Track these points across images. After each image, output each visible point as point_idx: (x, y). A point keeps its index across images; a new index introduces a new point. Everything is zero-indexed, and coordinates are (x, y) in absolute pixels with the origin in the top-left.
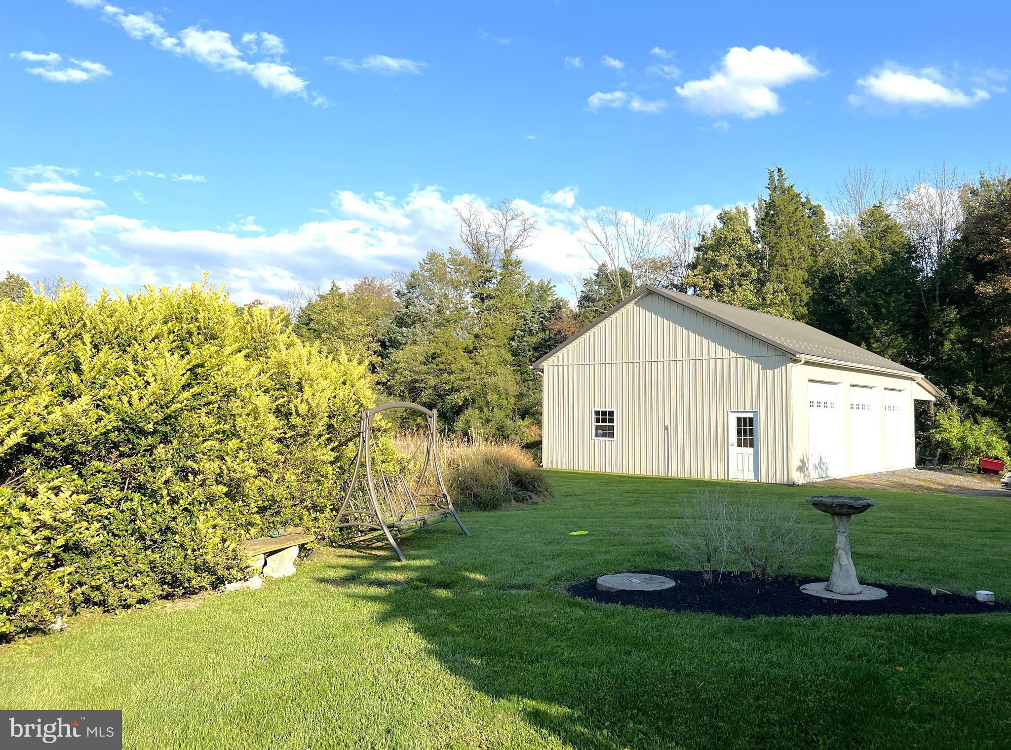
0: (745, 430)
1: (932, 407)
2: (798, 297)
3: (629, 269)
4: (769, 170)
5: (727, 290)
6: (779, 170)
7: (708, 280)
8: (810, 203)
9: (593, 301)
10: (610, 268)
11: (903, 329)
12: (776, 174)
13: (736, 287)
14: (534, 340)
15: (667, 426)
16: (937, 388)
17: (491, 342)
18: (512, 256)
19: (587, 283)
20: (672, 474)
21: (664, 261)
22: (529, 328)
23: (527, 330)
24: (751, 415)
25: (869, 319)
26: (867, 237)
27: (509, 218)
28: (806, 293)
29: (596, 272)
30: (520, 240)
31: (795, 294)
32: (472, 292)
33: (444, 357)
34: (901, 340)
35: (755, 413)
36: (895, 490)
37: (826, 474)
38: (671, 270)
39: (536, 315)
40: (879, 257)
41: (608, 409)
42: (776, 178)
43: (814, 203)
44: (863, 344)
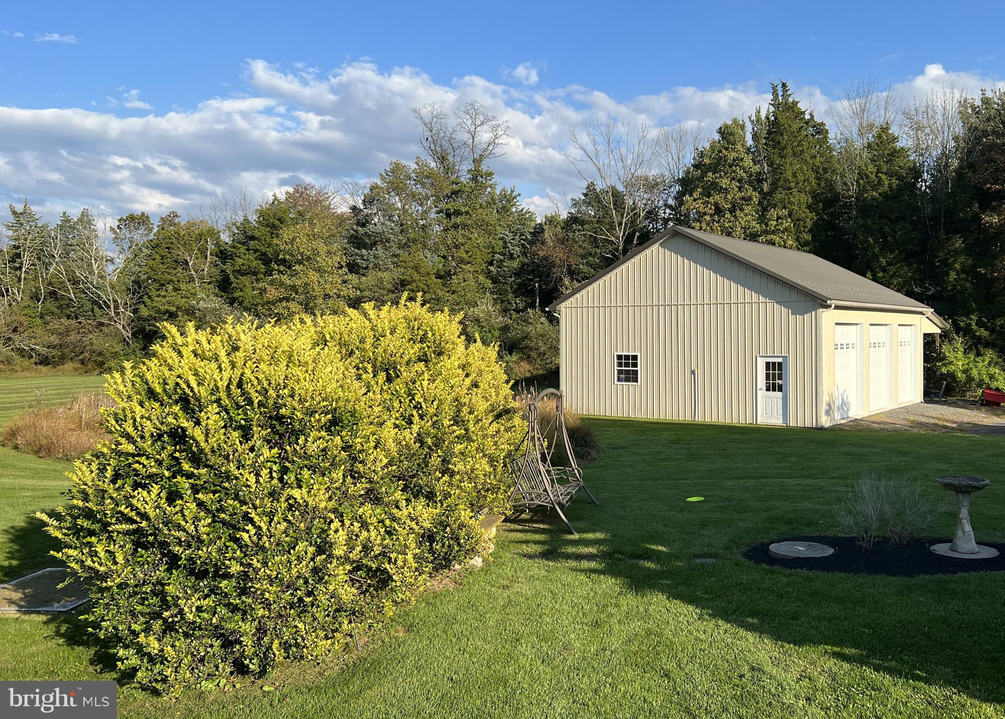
0: (774, 375)
1: (938, 340)
2: (802, 223)
3: (620, 188)
4: (773, 85)
5: (728, 215)
6: (784, 85)
7: (709, 205)
8: (813, 120)
9: (582, 223)
10: (600, 186)
11: (909, 257)
12: (780, 89)
13: (738, 212)
14: (515, 264)
15: (694, 370)
16: (941, 319)
17: (468, 267)
18: (482, 167)
19: (575, 204)
20: (699, 419)
21: (658, 180)
22: (509, 252)
23: (507, 253)
24: (780, 360)
25: (875, 248)
26: (874, 161)
27: (478, 123)
28: (810, 219)
29: (585, 191)
30: (490, 148)
31: (798, 220)
32: (435, 206)
33: (414, 284)
34: (906, 268)
35: (785, 357)
36: (916, 431)
37: (847, 414)
38: (665, 190)
39: (517, 237)
40: (886, 182)
41: (630, 354)
42: (780, 93)
43: (818, 119)
44: (869, 274)
